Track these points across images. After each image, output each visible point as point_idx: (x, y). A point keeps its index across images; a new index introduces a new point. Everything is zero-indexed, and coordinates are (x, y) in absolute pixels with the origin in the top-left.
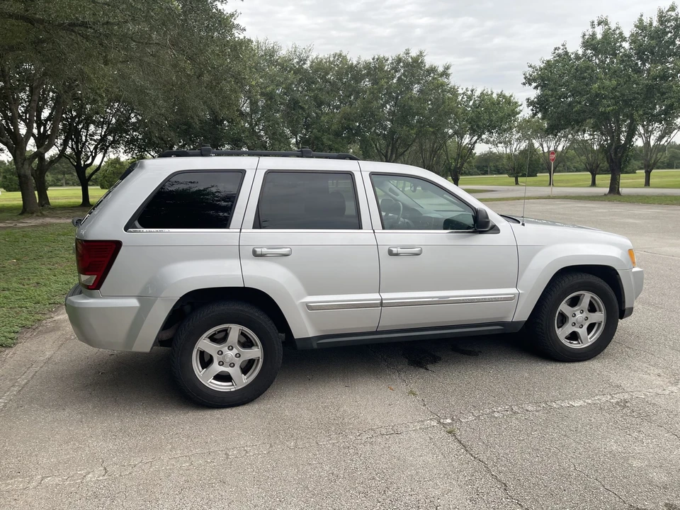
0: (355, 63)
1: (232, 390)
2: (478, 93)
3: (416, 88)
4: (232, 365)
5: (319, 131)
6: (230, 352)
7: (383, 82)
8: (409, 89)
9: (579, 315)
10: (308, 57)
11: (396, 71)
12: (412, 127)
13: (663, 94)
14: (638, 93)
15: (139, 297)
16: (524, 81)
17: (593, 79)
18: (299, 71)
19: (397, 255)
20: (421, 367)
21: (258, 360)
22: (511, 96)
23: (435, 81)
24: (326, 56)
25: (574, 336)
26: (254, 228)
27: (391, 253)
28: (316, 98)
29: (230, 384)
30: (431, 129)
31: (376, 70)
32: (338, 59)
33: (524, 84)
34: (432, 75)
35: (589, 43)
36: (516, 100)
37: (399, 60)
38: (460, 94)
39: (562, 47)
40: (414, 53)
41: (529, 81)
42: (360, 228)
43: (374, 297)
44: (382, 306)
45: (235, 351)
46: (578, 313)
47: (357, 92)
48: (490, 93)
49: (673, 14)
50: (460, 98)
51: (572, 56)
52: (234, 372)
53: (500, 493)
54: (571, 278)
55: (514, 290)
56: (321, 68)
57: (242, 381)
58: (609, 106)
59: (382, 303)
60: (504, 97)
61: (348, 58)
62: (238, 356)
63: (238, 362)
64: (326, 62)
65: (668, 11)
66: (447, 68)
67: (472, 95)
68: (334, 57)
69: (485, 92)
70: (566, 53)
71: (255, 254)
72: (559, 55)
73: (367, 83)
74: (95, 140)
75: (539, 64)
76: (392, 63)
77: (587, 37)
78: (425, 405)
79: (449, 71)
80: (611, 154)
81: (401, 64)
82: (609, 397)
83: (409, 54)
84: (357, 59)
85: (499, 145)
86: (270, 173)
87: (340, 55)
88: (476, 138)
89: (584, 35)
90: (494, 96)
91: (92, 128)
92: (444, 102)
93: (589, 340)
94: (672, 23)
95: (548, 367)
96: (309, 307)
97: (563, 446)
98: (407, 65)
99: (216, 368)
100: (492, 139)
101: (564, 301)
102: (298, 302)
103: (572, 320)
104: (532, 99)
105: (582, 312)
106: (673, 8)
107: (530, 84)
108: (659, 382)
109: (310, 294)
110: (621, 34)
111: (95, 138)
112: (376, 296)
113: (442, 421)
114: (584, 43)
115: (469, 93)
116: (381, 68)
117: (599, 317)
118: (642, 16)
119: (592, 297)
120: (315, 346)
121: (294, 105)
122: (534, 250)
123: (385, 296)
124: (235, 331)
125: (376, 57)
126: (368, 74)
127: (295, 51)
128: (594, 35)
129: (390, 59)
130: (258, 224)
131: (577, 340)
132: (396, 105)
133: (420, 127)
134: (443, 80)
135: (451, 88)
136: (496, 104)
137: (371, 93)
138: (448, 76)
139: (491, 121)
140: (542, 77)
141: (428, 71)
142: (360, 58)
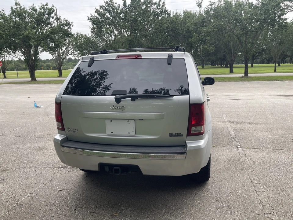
51: (8, 17)
58: (33, 42)
70: (5, 15)
72: (1, 15)
80: (30, 63)
106: (47, 5)
110: (26, 10)
114: (12, 11)
128: (12, 8)
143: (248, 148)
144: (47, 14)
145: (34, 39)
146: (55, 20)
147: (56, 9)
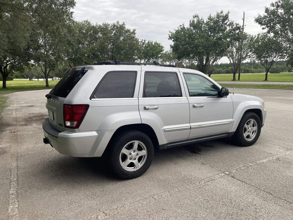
0: (95, 25)
1: (135, 170)
2: (147, 42)
3: (122, 38)
4: (135, 159)
5: (80, 55)
6: (134, 153)
7: (108, 35)
8: (119, 38)
9: (250, 128)
11: (114, 30)
12: (121, 55)
14: (210, 45)
15: (97, 131)
16: (169, 38)
17: (193, 39)
19: (196, 107)
21: (145, 156)
22: (160, 44)
23: (130, 36)
24: (81, 21)
25: (248, 137)
26: (143, 97)
27: (194, 107)
28: (78, 40)
29: (133, 168)
30: (130, 56)
31: (104, 29)
32: (86, 23)
33: (169, 39)
34: (128, 33)
35: (192, 24)
36: (162, 45)
37: (114, 26)
38: (139, 42)
39: (182, 25)
40: (121, 23)
41: (170, 38)
42: (181, 96)
44: (191, 129)
46: (249, 127)
47: (96, 39)
48: (151, 42)
49: (222, 14)
50: (140, 43)
51: (186, 29)
52: (135, 162)
53: (271, 196)
54: (248, 114)
55: (231, 120)
56: (79, 27)
57: (139, 166)
58: (201, 49)
59: (191, 127)
60: (157, 44)
61: (91, 23)
62: (137, 154)
63: (137, 157)
64: (81, 24)
65: (220, 13)
66: (134, 30)
67: (145, 42)
68: (84, 22)
69: (149, 41)
70: (184, 28)
71: (145, 109)
72: (181, 28)
73: (100, 35)
75: (174, 32)
76: (111, 27)
77: (192, 22)
78: (213, 168)
79: (135, 32)
82: (272, 157)
83: (118, 23)
84: (96, 24)
88: (147, 60)
89: (191, 21)
90: (153, 43)
92: (134, 45)
93: (253, 136)
94: (222, 18)
95: (242, 149)
96: (165, 131)
98: (117, 28)
99: (129, 161)
102: (161, 129)
103: (248, 130)
104: (172, 45)
106: (222, 12)
107: (171, 39)
108: (281, 150)
109: (165, 125)
110: (203, 21)
112: (188, 125)
114: (190, 24)
115: (143, 41)
116: (107, 28)
117: (255, 128)
118: (211, 15)
119: (254, 121)
120: (166, 148)
122: (238, 103)
123: (192, 124)
124: (136, 143)
125: (104, 23)
126: (101, 31)
128: (193, 21)
130: (145, 95)
132: (113, 45)
133: (125, 55)
134: (132, 35)
135: (136, 39)
136: (154, 46)
137: (103, 39)
138: (135, 34)
139: (153, 54)
140: (176, 37)
141: (126, 31)
142: (97, 23)
143: (233, 177)
144: (221, 21)
145: (202, 47)
146: (227, 26)
147: (244, 13)
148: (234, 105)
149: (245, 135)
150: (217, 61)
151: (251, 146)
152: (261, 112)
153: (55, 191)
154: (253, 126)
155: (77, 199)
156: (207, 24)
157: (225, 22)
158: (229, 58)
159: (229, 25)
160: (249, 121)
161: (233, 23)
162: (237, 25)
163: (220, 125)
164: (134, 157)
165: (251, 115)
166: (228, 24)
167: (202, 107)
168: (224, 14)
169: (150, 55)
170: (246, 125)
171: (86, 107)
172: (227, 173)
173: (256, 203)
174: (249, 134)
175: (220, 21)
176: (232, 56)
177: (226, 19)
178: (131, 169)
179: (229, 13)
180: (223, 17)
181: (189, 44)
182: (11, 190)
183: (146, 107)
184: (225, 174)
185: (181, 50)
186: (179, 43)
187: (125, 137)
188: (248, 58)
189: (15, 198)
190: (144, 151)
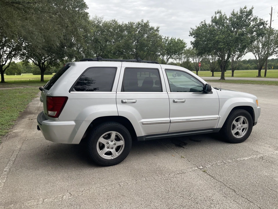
0: (121, 24)
1: (112, 159)
2: (170, 39)
3: (146, 36)
4: (112, 148)
5: (107, 52)
6: (111, 143)
7: (133, 33)
8: (143, 36)
9: (239, 125)
10: (102, 21)
11: (138, 29)
12: (144, 51)
13: (242, 41)
14: (232, 41)
15: (75, 121)
17: (215, 35)
18: (98, 26)
19: (176, 102)
20: (181, 147)
21: (122, 146)
22: (183, 40)
23: (154, 34)
24: (109, 21)
25: (237, 133)
26: (121, 91)
27: (174, 102)
28: (105, 38)
29: (111, 156)
30: (152, 53)
31: (129, 28)
32: (114, 22)
33: (190, 36)
34: (152, 30)
35: (214, 20)
36: (185, 42)
37: (139, 24)
38: (163, 39)
39: (204, 22)
40: (145, 21)
41: (191, 34)
42: (162, 91)
43: (167, 119)
44: (170, 123)
45: (114, 142)
46: (239, 124)
47: (122, 37)
48: (174, 39)
49: (245, 10)
50: (163, 40)
51: (208, 25)
52: (113, 151)
53: (234, 193)
54: (237, 111)
55: (217, 116)
56: (107, 26)
57: (116, 155)
58: (222, 45)
59: (170, 121)
60: (180, 40)
61: (118, 22)
62: (115, 144)
63: (115, 147)
64: (109, 24)
65: (244, 9)
66: (158, 28)
67: (168, 39)
68: (112, 22)
69: (172, 38)
70: (206, 24)
71: (122, 102)
72: (203, 25)
73: (126, 33)
74: (6, 54)
75: (195, 28)
76: (136, 25)
77: (213, 18)
78: (189, 162)
79: (159, 29)
80: (221, 64)
81: (140, 26)
82: (256, 156)
83: (143, 21)
85: (177, 60)
86: (127, 69)
87: (114, 21)
88: (169, 56)
89: (212, 17)
90: (176, 40)
91: (5, 48)
92: (157, 42)
93: (243, 134)
94: (245, 14)
95: (229, 145)
96: (143, 124)
97: (248, 175)
98: (142, 26)
99: (106, 150)
100: (174, 57)
101: (234, 120)
102: (139, 122)
103: (237, 127)
104: (193, 41)
105: (240, 124)
106: (245, 8)
107: (192, 36)
108: (270, 149)
109: (144, 118)
110: (226, 17)
111: (7, 52)
112: (168, 119)
113: (199, 167)
114: (212, 20)
115: (167, 38)
116: (132, 27)
117: (246, 126)
118: (234, 10)
119: (244, 118)
120: (144, 140)
121: (96, 41)
122: (225, 100)
123: (171, 119)
124: (114, 134)
125: (130, 22)
126: (126, 29)
127: (96, 18)
128: (216, 17)
129: (135, 23)
130: (123, 90)
131: (238, 135)
132: (138, 42)
133: (148, 52)
134: (156, 33)
135: (159, 36)
136: (177, 43)
137: (128, 37)
138: (158, 31)
139: (175, 50)
140: (197, 33)
141: (150, 29)
142: (123, 22)
143: (204, 172)
145: (223, 42)
146: (251, 21)
147: (272, 8)
148: (220, 102)
149: (233, 132)
150: (242, 57)
151: (240, 144)
152: (253, 109)
153: (40, 171)
154: (244, 123)
155: (54, 180)
156: (231, 19)
157: (249, 18)
158: (254, 54)
159: (253, 20)
160: (239, 118)
161: (257, 19)
162: (261, 20)
163: (203, 120)
164: (111, 146)
165: (240, 112)
166: (251, 19)
167: (184, 102)
168: (248, 9)
169: (173, 52)
170: (234, 122)
171: (65, 99)
172: (201, 167)
173: (214, 198)
174: (238, 131)
175: (244, 16)
176: (258, 52)
177: (250, 14)
178: (108, 157)
179: (253, 8)
180: (247, 12)
181: (209, 40)
182: (6, 167)
183: (123, 101)
184: (198, 168)
185: (202, 46)
186: (200, 39)
187: (102, 127)
188: (275, 54)
189: (6, 175)
190: (122, 141)
